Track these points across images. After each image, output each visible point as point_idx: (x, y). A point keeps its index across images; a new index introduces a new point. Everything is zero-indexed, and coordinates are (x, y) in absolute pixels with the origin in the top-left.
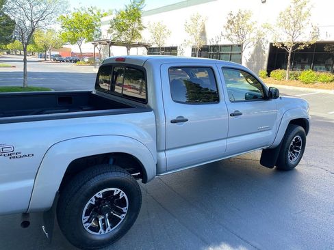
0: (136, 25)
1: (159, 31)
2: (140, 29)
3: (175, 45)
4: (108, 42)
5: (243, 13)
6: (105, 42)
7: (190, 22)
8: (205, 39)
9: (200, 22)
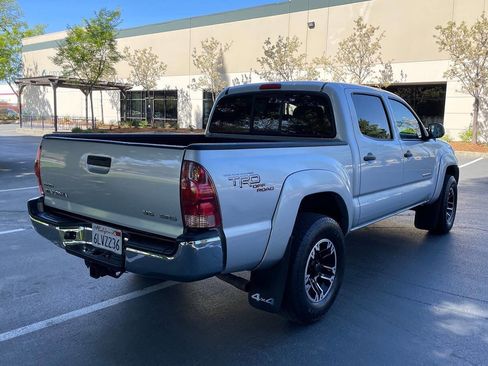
0: (105, 53)
1: (145, 64)
2: (115, 59)
3: (172, 88)
4: (51, 80)
5: (284, 41)
6: (46, 80)
7: (200, 51)
8: (225, 78)
9: (216, 52)
